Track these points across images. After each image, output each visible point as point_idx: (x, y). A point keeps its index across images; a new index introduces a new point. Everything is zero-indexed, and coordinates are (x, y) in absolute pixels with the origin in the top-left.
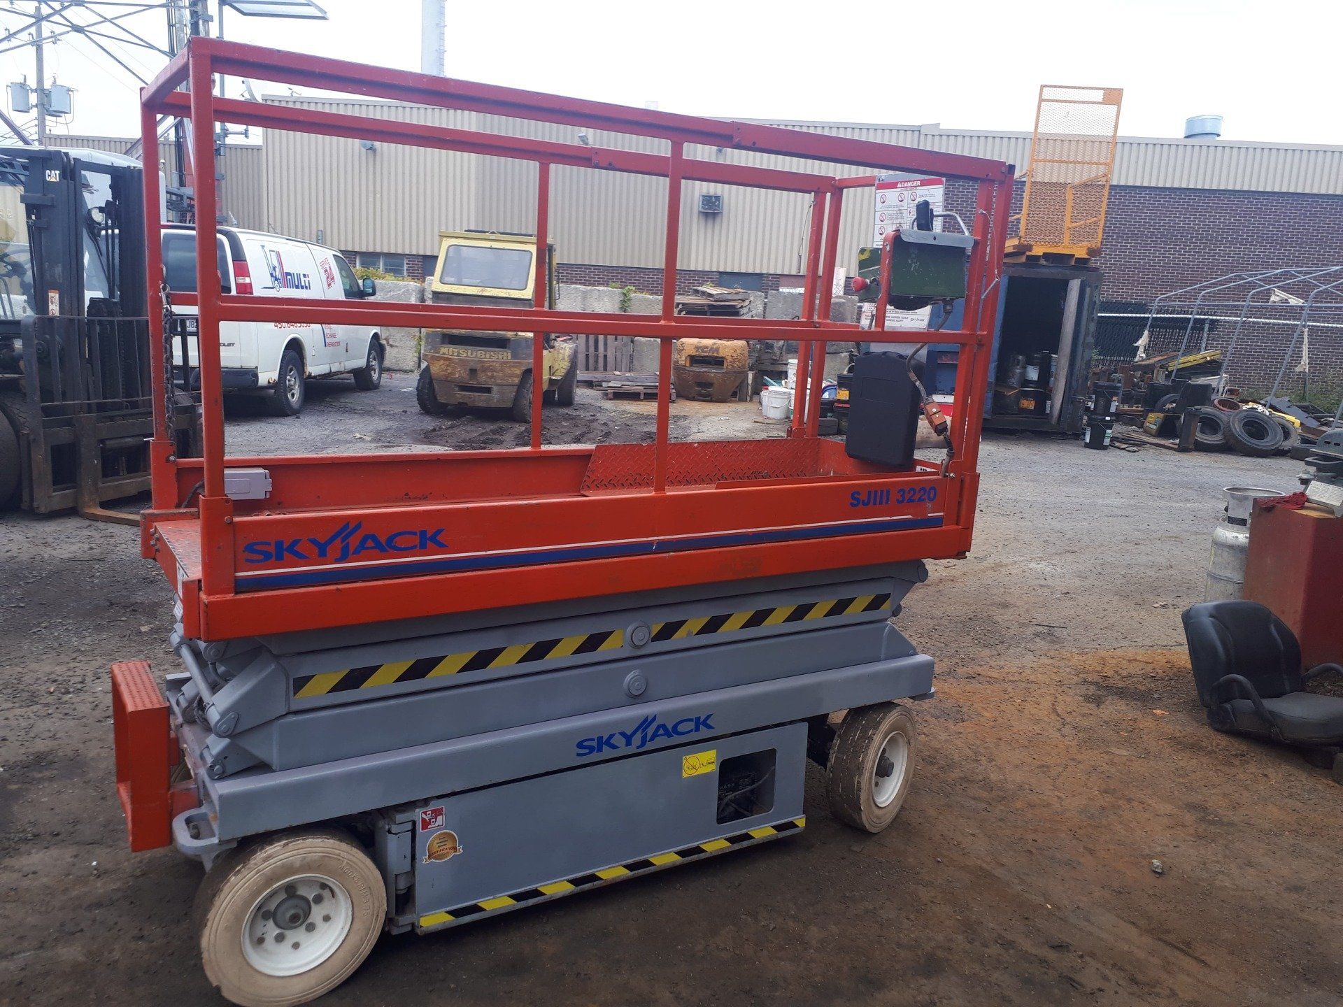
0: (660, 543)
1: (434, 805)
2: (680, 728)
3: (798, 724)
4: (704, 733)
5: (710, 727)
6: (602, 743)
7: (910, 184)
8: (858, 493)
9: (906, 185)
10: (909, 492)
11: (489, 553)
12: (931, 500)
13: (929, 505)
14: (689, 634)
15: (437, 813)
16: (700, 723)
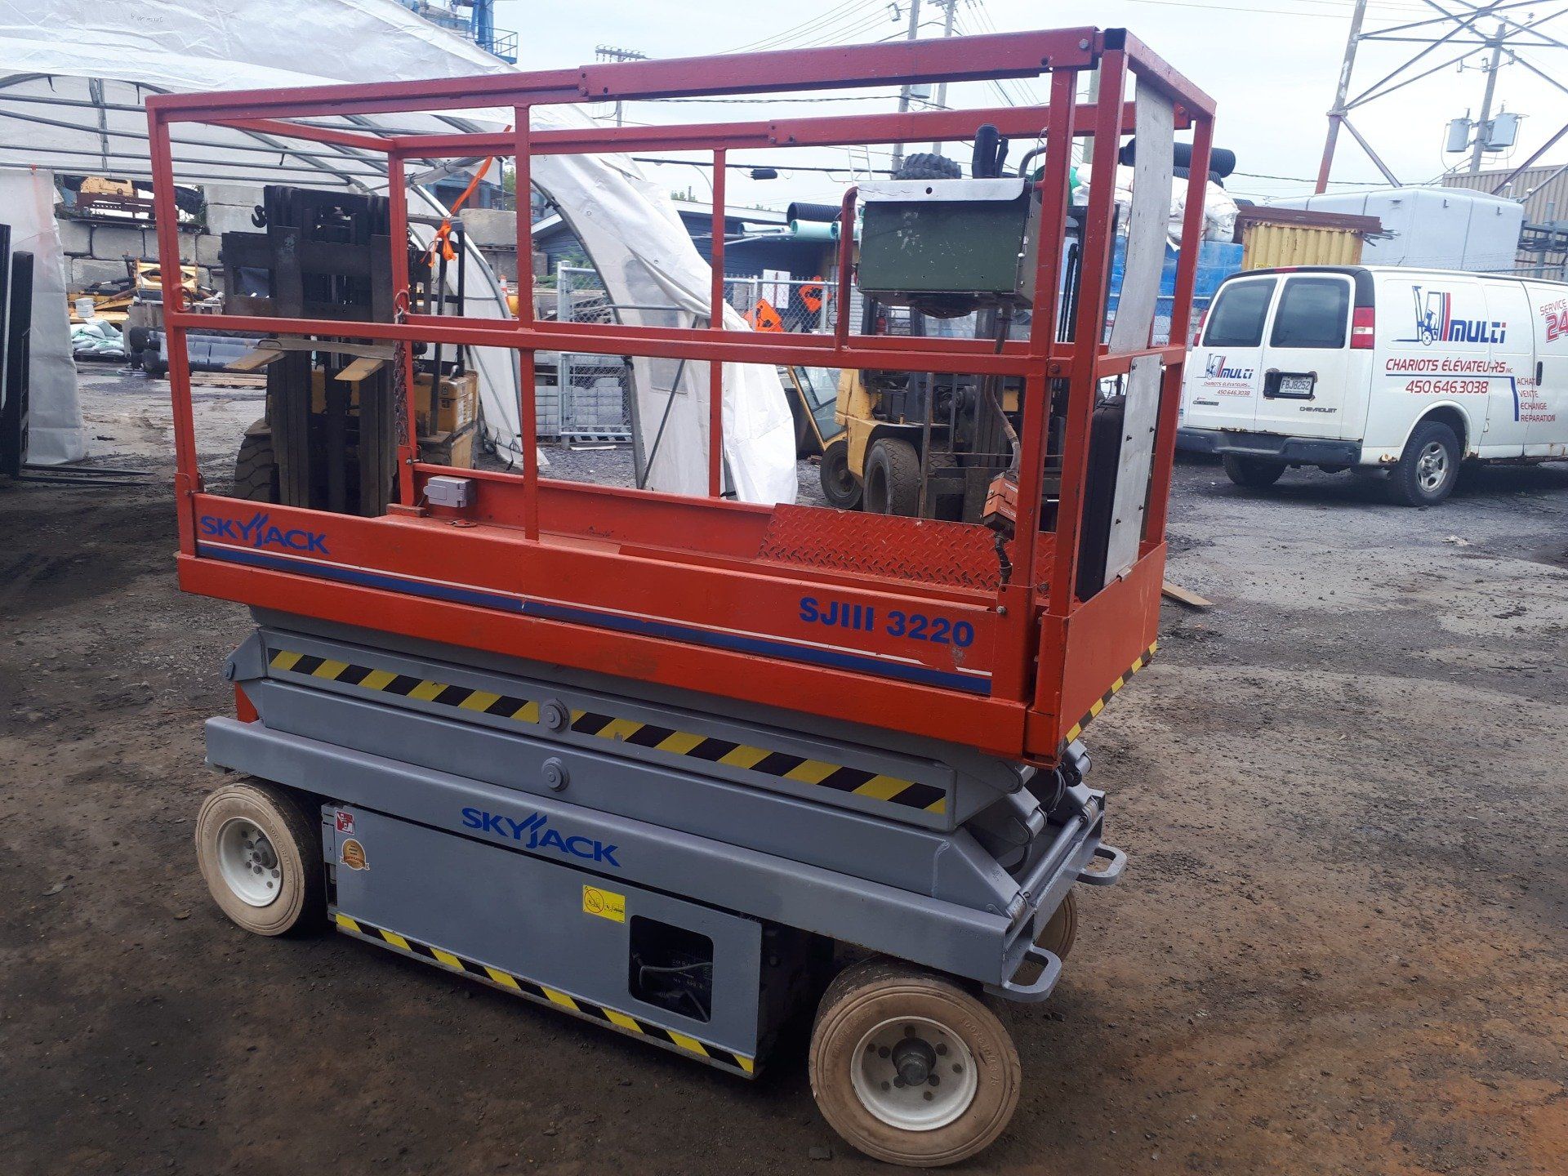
0: (529, 603)
1: (347, 810)
2: (577, 845)
3: (751, 922)
4: (604, 866)
5: (614, 863)
6: (489, 822)
8: (814, 602)
10: (912, 620)
11: (363, 569)
12: (961, 644)
13: (957, 652)
14: (617, 737)
15: (348, 819)
16: (602, 851)
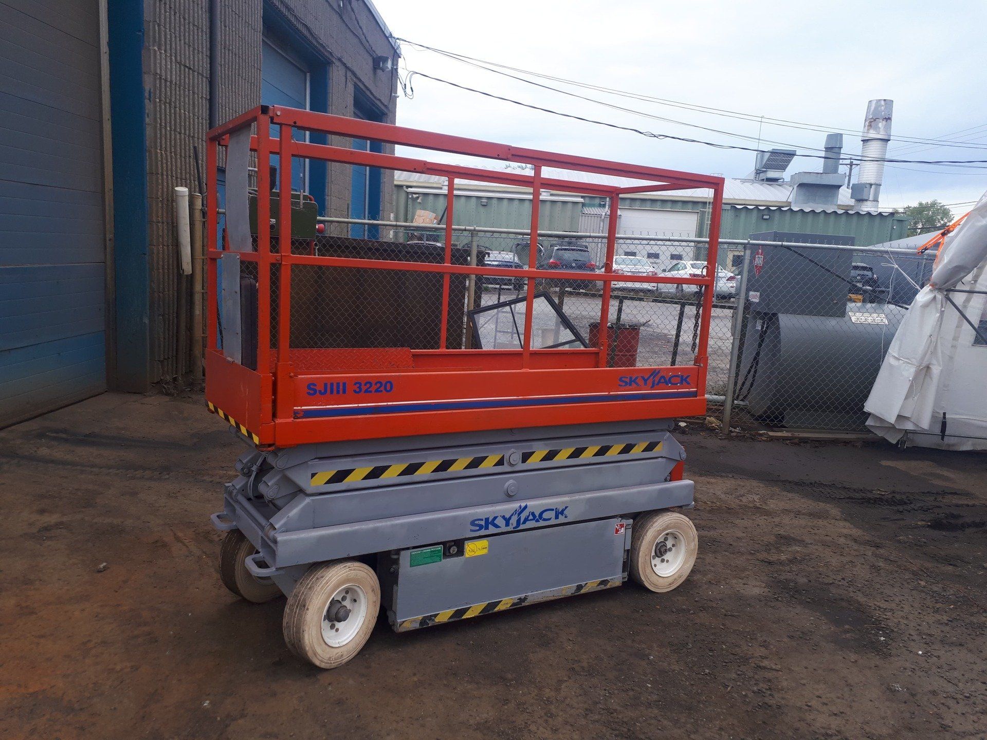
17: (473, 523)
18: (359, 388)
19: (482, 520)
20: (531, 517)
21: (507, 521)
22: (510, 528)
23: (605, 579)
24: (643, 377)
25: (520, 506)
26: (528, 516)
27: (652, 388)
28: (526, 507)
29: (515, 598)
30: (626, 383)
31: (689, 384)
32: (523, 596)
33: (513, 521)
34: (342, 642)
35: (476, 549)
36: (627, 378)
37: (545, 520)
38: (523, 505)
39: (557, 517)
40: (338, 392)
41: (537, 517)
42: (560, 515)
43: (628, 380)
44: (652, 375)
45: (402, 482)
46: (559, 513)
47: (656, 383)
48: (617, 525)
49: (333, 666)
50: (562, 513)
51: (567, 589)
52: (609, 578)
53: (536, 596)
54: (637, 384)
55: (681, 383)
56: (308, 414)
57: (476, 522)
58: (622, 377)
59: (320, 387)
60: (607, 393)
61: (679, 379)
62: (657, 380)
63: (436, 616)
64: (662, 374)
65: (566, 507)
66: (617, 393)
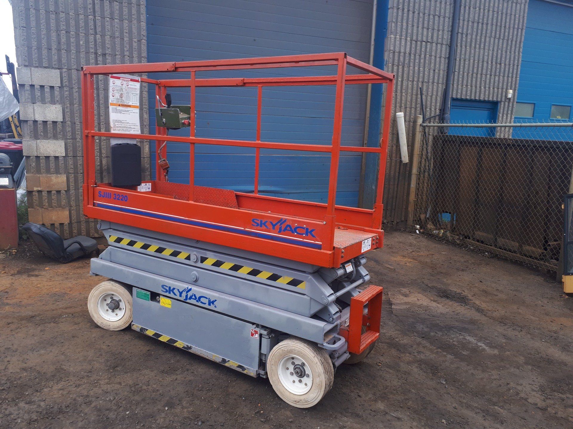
7: (126, 79)
9: (124, 79)
17: (163, 286)
18: (115, 197)
19: (167, 287)
20: (193, 297)
21: (181, 294)
22: (182, 299)
23: (243, 365)
24: (271, 223)
25: (188, 288)
26: (192, 296)
27: (279, 232)
28: (190, 289)
29: (185, 344)
30: (258, 225)
31: (314, 236)
32: (189, 345)
33: (184, 294)
34: (111, 319)
35: (165, 302)
36: (258, 220)
37: (202, 302)
38: (190, 287)
39: (209, 305)
40: (108, 198)
41: (197, 299)
42: (211, 304)
43: (259, 222)
44: (279, 222)
45: (142, 252)
46: (211, 302)
47: (283, 229)
48: (252, 330)
49: (105, 328)
50: (213, 302)
51: (217, 358)
52: (245, 366)
53: (196, 350)
54: (266, 226)
55: (307, 234)
56: (100, 205)
57: (164, 287)
58: (254, 219)
59: (102, 194)
60: (243, 229)
61: (305, 231)
62: (283, 227)
63: (147, 330)
64: (287, 223)
65: (216, 300)
66: (250, 230)
